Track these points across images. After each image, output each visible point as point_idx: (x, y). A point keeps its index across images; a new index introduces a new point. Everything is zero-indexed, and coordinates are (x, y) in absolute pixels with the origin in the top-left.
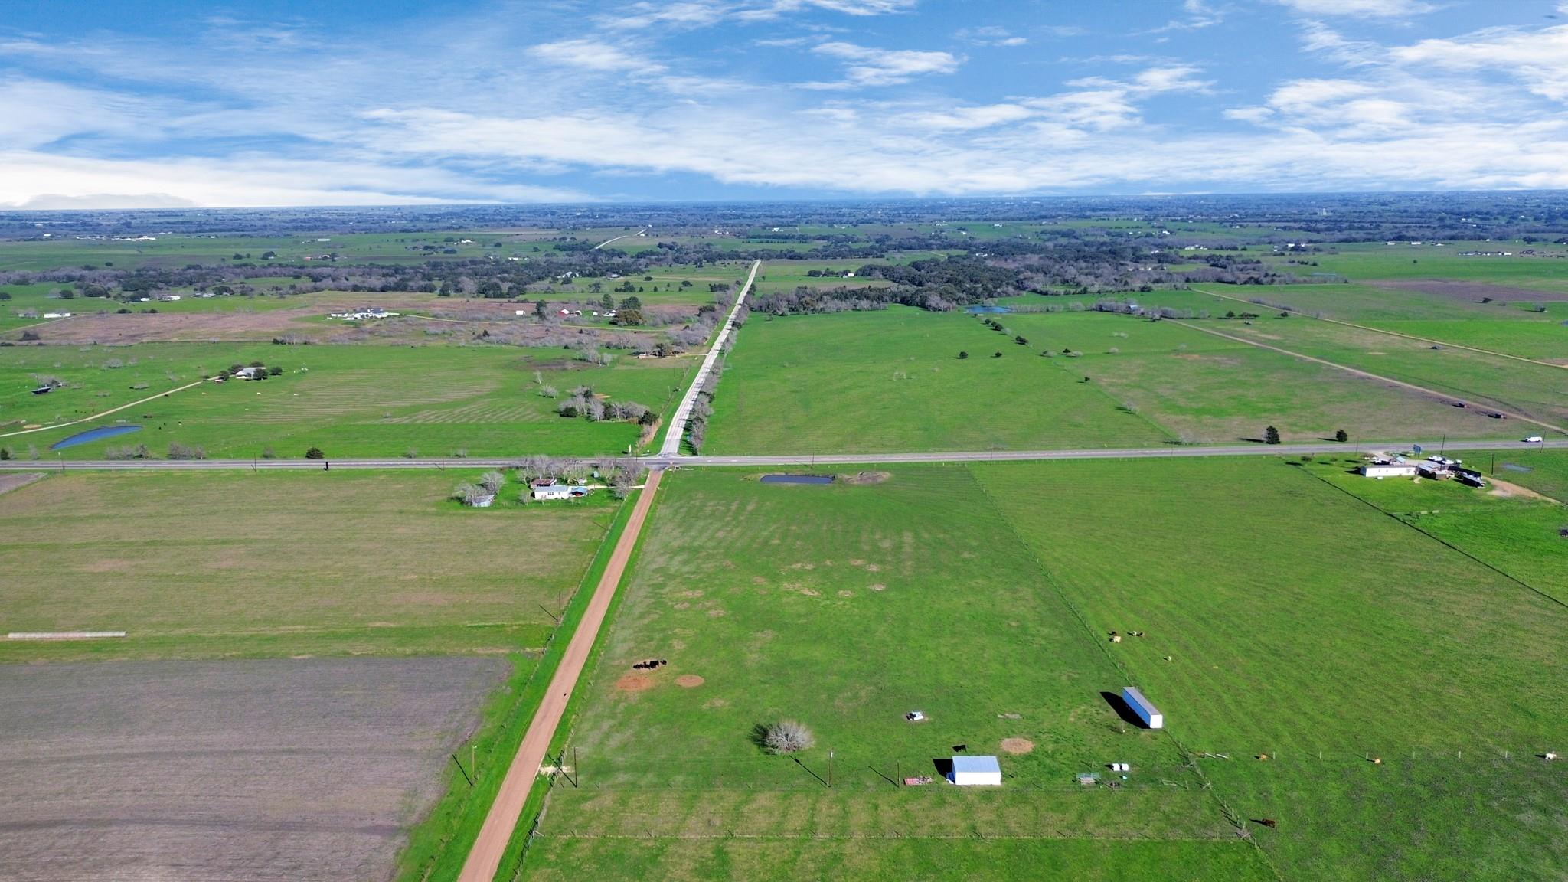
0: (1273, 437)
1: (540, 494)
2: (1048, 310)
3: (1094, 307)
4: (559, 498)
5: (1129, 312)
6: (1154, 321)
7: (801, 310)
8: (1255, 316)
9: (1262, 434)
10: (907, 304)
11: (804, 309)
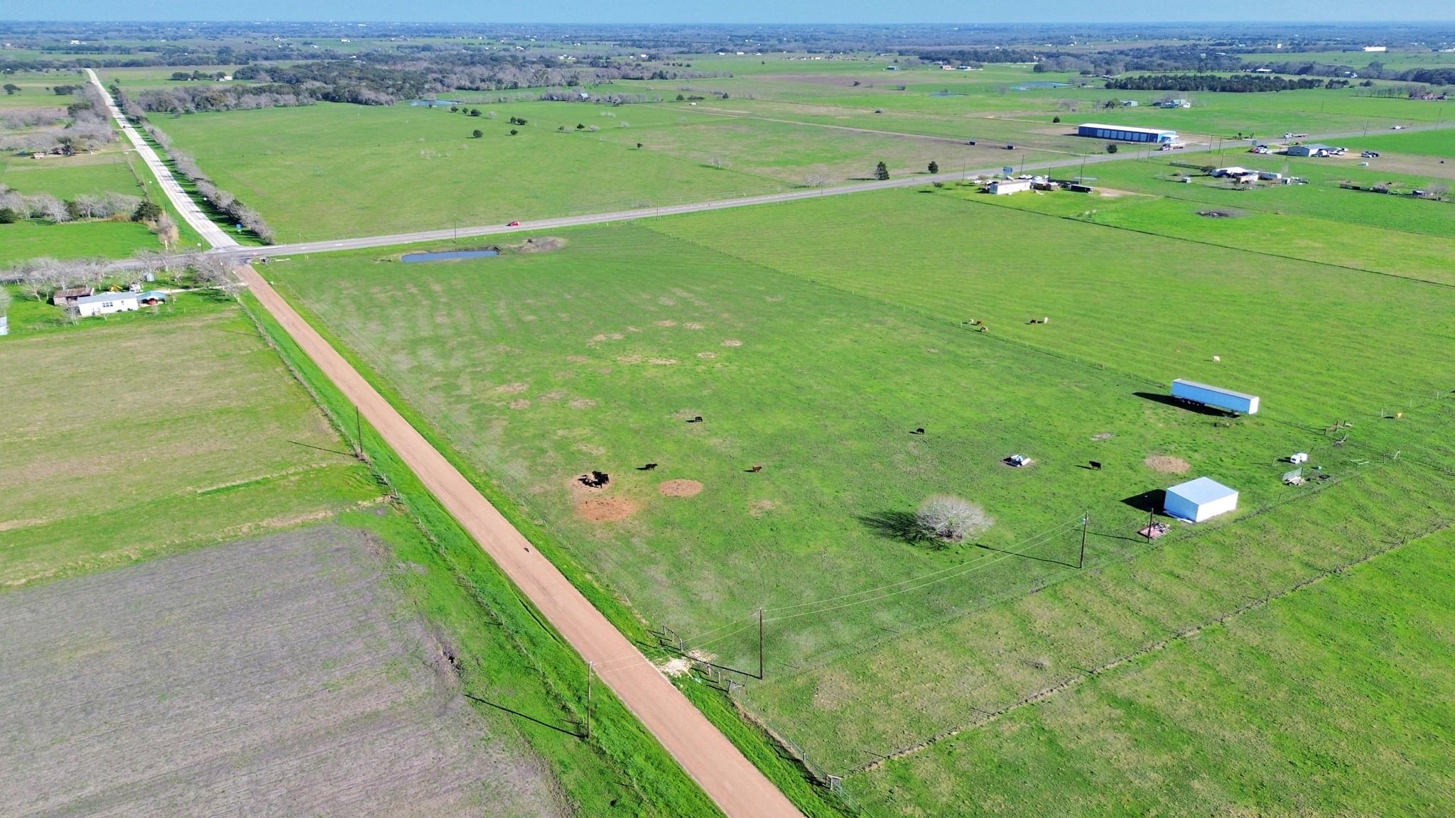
0: (883, 174)
1: (87, 308)
2: (500, 101)
3: (544, 96)
4: (124, 309)
5: (580, 99)
6: (618, 105)
7: (210, 106)
8: (702, 99)
9: (871, 171)
10: (333, 100)
11: (212, 105)
